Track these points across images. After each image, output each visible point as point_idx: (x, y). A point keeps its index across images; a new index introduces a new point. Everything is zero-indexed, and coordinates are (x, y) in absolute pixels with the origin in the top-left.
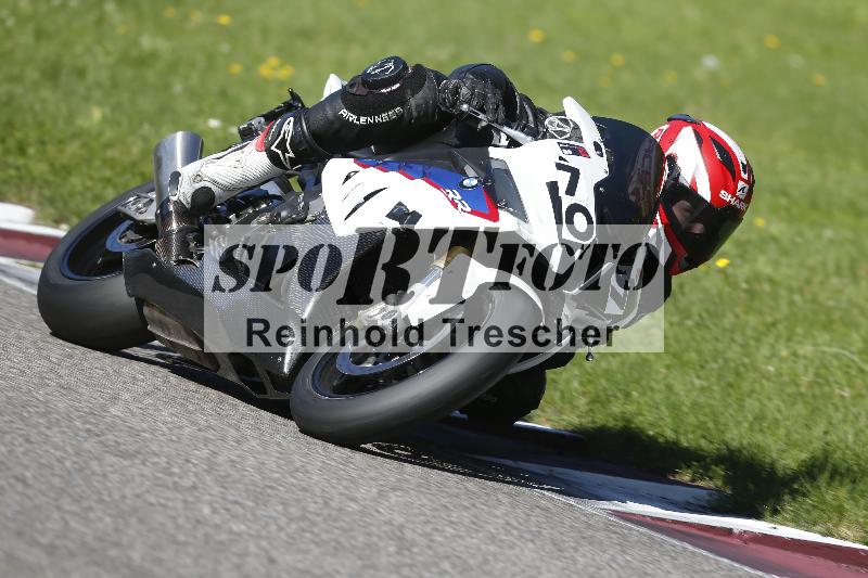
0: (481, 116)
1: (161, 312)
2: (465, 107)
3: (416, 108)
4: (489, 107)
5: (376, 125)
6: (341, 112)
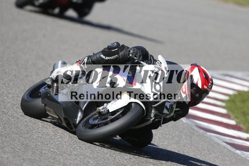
0: (135, 58)
2: (131, 55)
3: (121, 55)
4: (138, 56)
5: (110, 60)
6: (101, 56)
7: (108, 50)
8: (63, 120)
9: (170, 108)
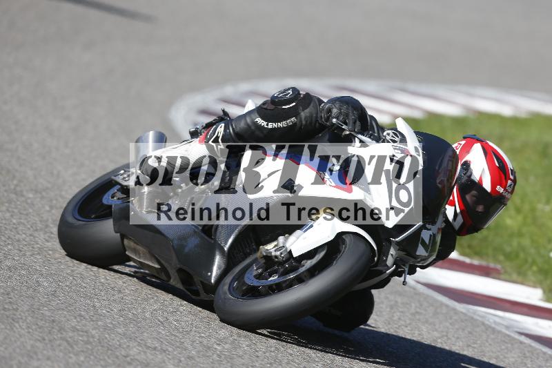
0: (344, 126)
1: (135, 243)
2: (334, 120)
3: (305, 119)
4: (350, 121)
5: (279, 129)
6: (257, 120)
7: (272, 107)
8: (173, 273)
9: (429, 243)
